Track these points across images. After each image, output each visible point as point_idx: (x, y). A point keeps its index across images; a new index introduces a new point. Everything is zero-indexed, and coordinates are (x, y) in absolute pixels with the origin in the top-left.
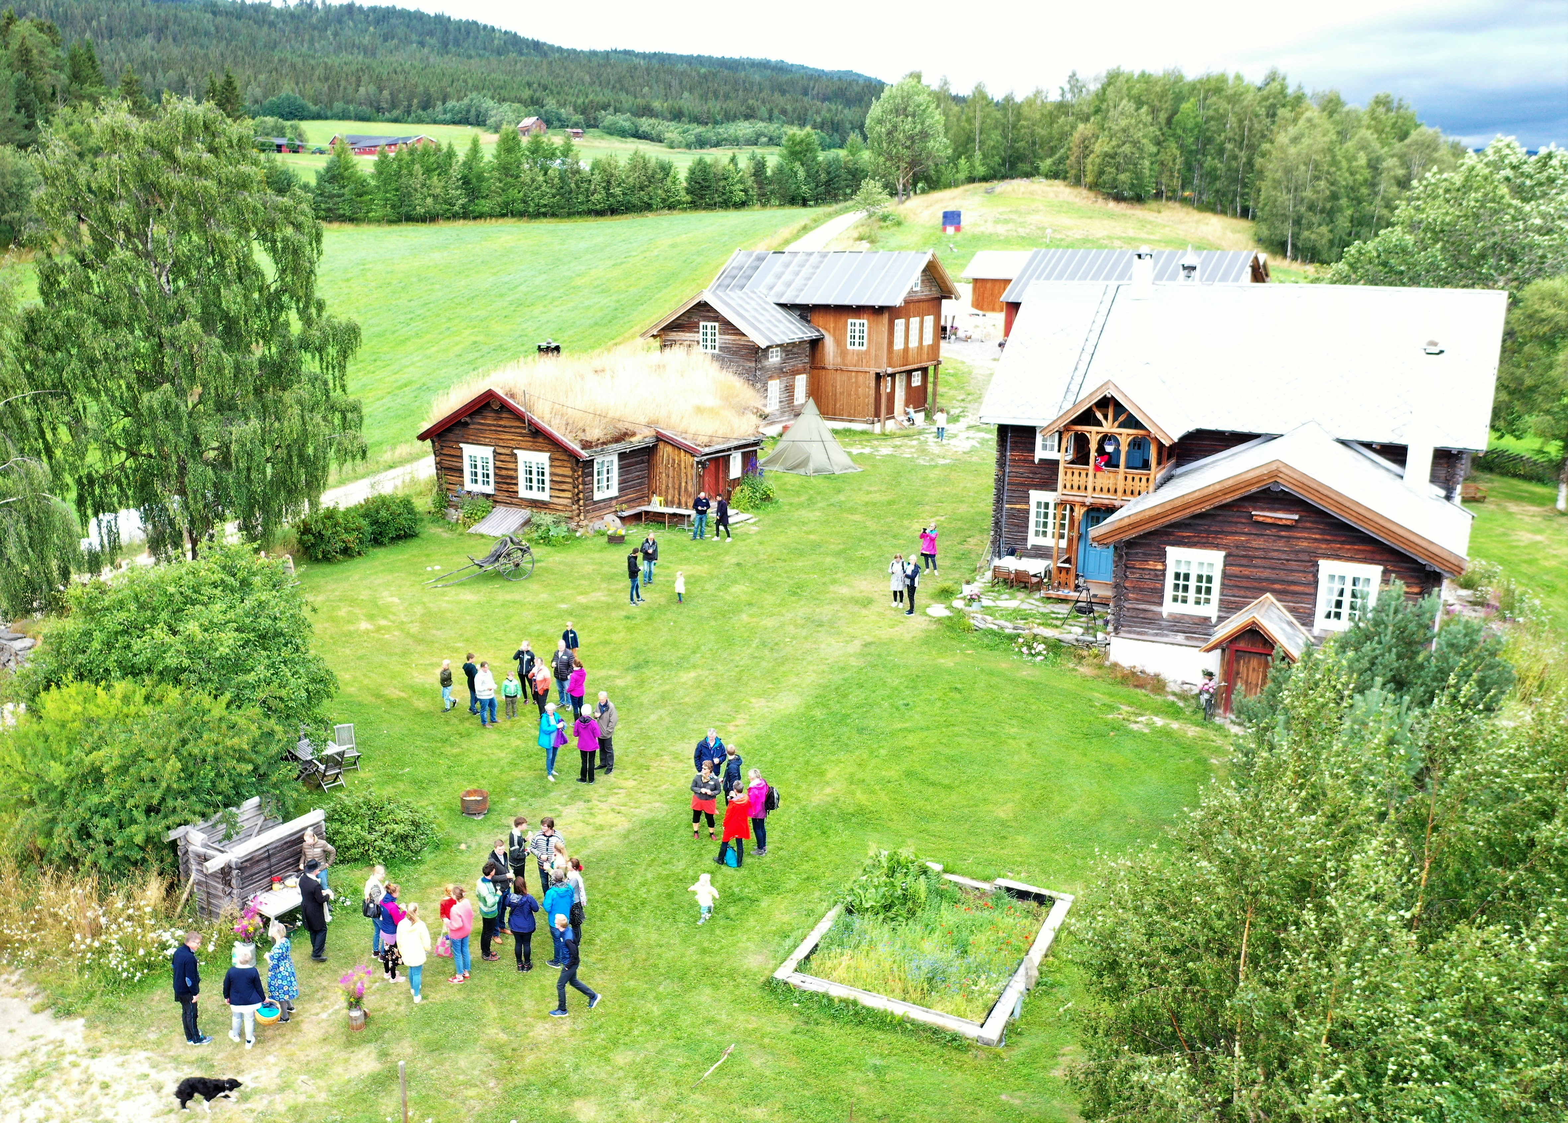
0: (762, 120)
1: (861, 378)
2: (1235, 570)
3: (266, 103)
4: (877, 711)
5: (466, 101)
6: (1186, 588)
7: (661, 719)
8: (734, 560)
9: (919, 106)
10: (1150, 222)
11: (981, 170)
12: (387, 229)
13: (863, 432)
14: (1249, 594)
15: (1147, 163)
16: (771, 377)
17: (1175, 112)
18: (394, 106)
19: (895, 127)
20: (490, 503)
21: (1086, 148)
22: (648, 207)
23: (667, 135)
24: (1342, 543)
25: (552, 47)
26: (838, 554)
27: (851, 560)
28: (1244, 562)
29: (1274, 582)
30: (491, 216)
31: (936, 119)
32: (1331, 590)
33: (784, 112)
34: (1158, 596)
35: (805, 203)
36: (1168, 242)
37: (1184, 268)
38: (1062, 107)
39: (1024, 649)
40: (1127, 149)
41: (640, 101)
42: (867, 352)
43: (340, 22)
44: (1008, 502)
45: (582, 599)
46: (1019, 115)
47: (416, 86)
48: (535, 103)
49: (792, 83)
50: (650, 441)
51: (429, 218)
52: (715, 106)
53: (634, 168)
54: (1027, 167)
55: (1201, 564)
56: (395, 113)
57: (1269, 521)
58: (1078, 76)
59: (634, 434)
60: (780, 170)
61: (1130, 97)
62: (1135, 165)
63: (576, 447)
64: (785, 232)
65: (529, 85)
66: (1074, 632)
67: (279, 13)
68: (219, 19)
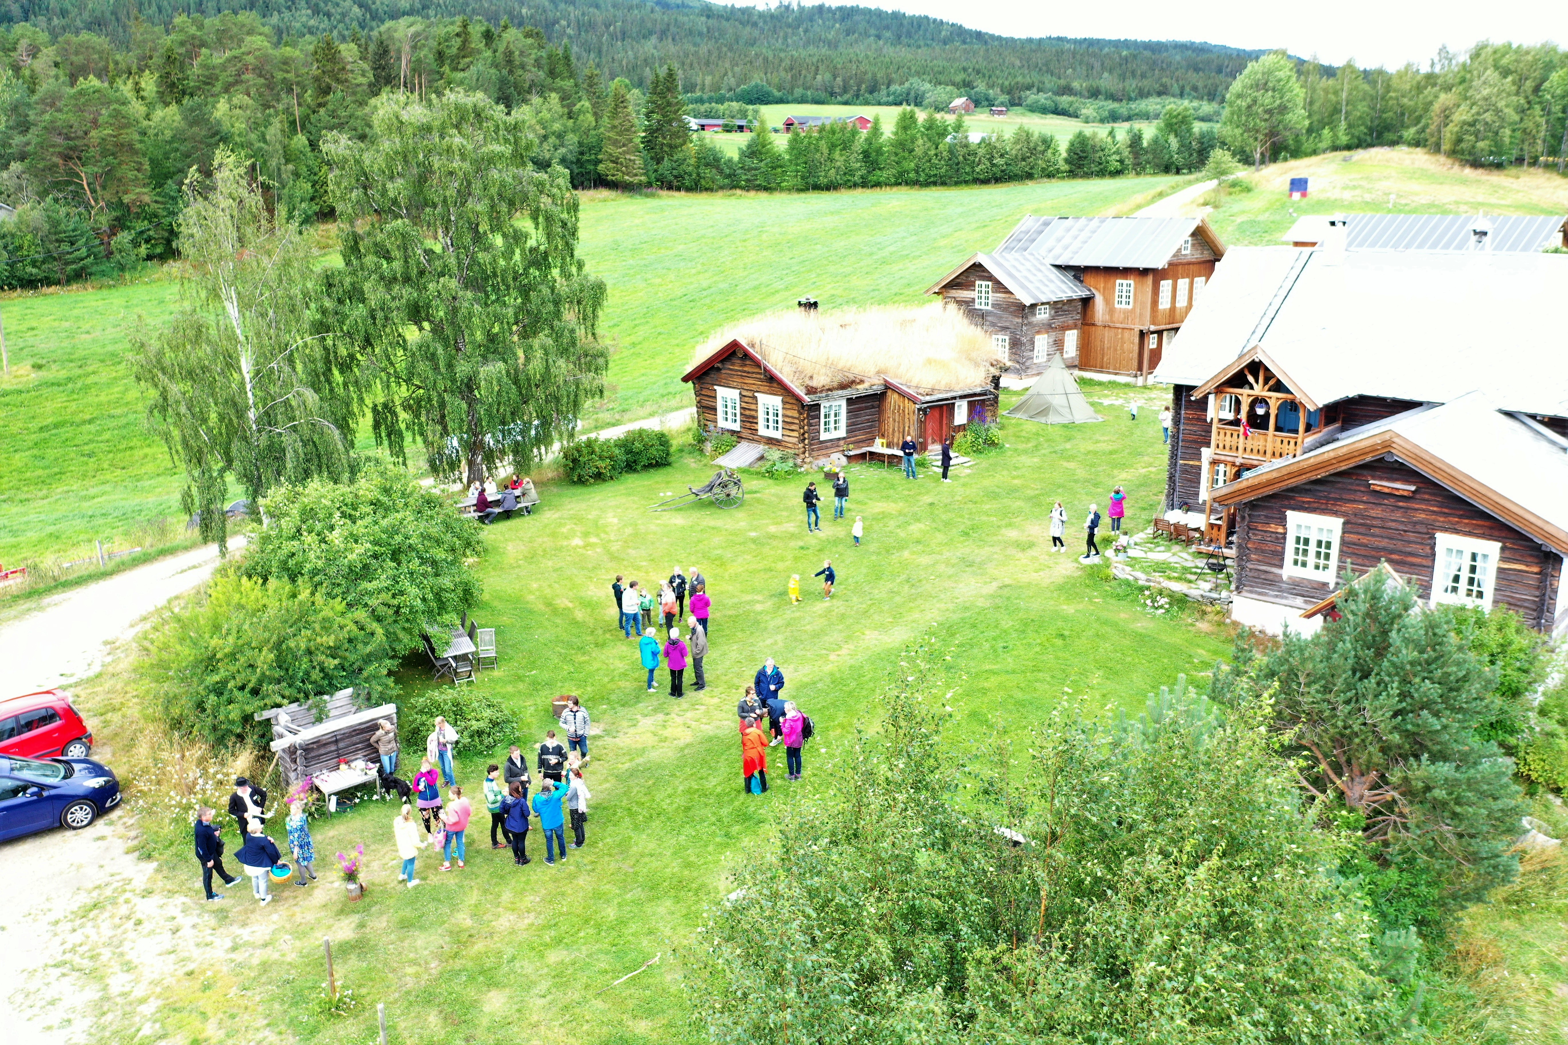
0: (1174, 96)
1: (1127, 334)
2: (1353, 537)
3: (738, 90)
4: (975, 651)
5: (907, 85)
6: (1305, 552)
7: (776, 643)
8: (930, 500)
9: (1279, 81)
10: (1504, 188)
11: (1344, 139)
12: (795, 196)
13: (1127, 385)
14: (1367, 562)
15: (1507, 132)
16: (1038, 332)
17: (1544, 80)
18: (845, 90)
19: (1255, 101)
20: (734, 438)
21: (1446, 116)
22: (1030, 176)
23: (1084, 111)
24: (1460, 517)
25: (992, 37)
26: (1029, 499)
27: (1039, 505)
28: (1362, 530)
29: (1392, 552)
30: (886, 185)
31: (1298, 92)
32: (1449, 565)
33: (1195, 89)
34: (1278, 558)
35: (1178, 172)
36: (1518, 207)
37: (1475, 233)
38: (1430, 79)
39: (1149, 602)
40: (1488, 117)
41: (1062, 82)
42: (1133, 311)
43: (811, 20)
44: (1183, 458)
45: (772, 529)
46: (1388, 88)
47: (865, 73)
48: (967, 85)
49: (1209, 62)
50: (878, 388)
51: (830, 187)
52: (1132, 85)
53: (1017, 142)
54: (1391, 136)
55: (1321, 530)
56: (846, 97)
57: (1386, 490)
58: (1451, 50)
59: (862, 382)
60: (1155, 141)
61: (1496, 67)
62: (1497, 133)
63: (801, 392)
64: (1139, 199)
65: (965, 69)
66: (1203, 588)
67: (761, 15)
68: (710, 21)
